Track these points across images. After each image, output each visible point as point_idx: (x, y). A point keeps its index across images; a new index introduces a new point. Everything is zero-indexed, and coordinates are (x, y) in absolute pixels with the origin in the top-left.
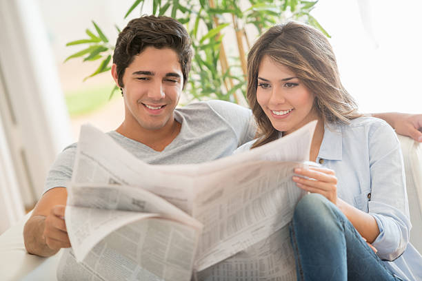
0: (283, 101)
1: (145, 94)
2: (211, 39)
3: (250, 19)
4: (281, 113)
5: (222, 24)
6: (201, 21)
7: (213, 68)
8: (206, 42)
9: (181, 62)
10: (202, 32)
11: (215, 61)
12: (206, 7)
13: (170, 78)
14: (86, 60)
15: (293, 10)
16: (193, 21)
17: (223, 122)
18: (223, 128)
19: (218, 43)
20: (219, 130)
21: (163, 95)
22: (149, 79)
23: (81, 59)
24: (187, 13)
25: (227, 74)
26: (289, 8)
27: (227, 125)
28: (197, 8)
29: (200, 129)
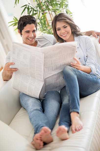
0: (65, 32)
1: (28, 36)
2: (44, 17)
3: (52, 11)
4: (65, 35)
5: (46, 13)
6: (40, 13)
7: (45, 24)
8: (43, 18)
9: (36, 26)
10: (41, 16)
11: (45, 22)
12: (41, 9)
13: (34, 31)
14: (14, 26)
15: (62, 8)
16: (38, 13)
17: (48, 40)
18: (48, 42)
19: (45, 18)
20: (47, 42)
21: (33, 36)
22: (29, 32)
23: (13, 26)
24: (37, 12)
25: (49, 25)
26: (61, 7)
27: (49, 41)
28: (39, 10)
29: (42, 43)
